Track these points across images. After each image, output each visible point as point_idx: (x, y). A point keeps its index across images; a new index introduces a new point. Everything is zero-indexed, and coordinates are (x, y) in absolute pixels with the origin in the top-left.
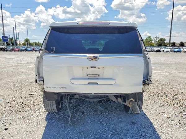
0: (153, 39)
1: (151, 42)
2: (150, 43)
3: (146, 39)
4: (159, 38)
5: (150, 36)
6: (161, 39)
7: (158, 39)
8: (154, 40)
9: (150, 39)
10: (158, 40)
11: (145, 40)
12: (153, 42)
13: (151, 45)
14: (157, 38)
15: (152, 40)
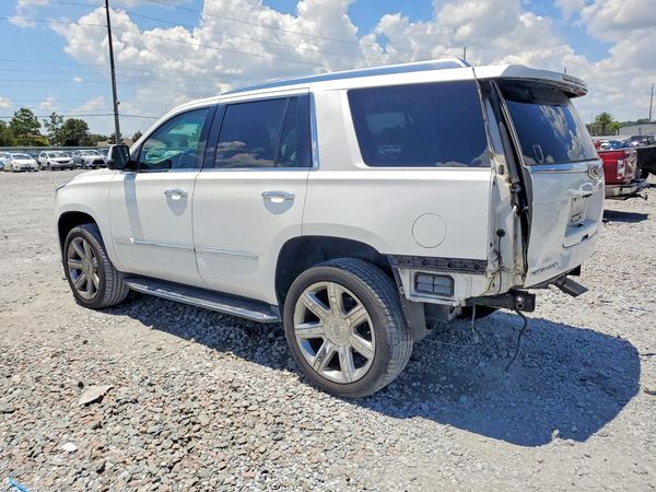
0: (40, 121)
1: (35, 133)
2: (29, 134)
3: (14, 120)
4: (65, 120)
5: (27, 111)
6: (71, 124)
7: (61, 121)
8: (47, 125)
9: (29, 120)
10: (60, 126)
11: (8, 125)
12: (44, 131)
13: (39, 144)
14: (57, 120)
15: (38, 125)
